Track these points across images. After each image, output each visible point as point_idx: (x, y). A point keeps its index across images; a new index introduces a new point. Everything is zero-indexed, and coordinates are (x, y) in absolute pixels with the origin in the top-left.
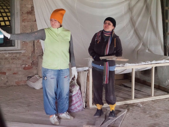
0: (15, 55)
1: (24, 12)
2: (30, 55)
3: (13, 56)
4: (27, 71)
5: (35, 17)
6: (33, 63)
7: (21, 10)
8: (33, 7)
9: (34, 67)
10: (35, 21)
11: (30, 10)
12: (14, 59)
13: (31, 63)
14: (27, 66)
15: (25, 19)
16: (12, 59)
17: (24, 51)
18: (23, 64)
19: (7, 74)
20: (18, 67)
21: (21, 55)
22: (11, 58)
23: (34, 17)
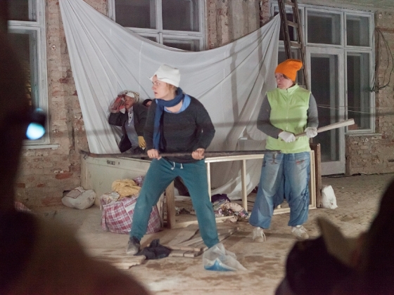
0: (40, 153)
1: (54, 80)
2: (68, 153)
3: (37, 155)
4: (62, 180)
5: (74, 87)
6: (72, 168)
7: (49, 76)
8: (69, 71)
9: (75, 174)
10: (76, 94)
11: (66, 76)
12: (38, 159)
13: (70, 168)
14: (62, 172)
15: (56, 92)
16: (35, 160)
17: (57, 146)
18: (55, 169)
19: (27, 187)
20: (47, 175)
21: (52, 153)
22: (33, 158)
23: (72, 87)
